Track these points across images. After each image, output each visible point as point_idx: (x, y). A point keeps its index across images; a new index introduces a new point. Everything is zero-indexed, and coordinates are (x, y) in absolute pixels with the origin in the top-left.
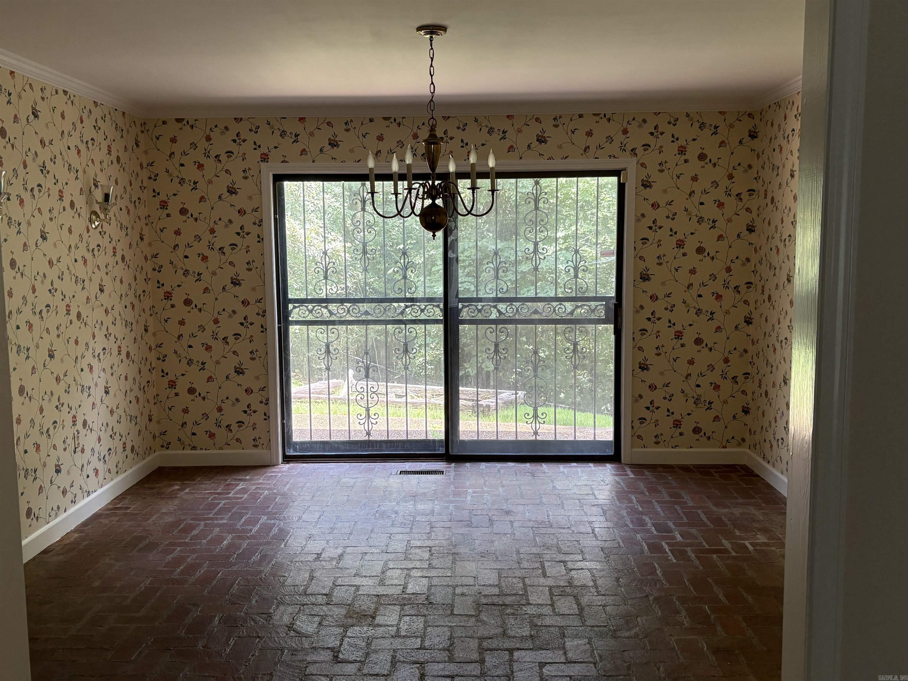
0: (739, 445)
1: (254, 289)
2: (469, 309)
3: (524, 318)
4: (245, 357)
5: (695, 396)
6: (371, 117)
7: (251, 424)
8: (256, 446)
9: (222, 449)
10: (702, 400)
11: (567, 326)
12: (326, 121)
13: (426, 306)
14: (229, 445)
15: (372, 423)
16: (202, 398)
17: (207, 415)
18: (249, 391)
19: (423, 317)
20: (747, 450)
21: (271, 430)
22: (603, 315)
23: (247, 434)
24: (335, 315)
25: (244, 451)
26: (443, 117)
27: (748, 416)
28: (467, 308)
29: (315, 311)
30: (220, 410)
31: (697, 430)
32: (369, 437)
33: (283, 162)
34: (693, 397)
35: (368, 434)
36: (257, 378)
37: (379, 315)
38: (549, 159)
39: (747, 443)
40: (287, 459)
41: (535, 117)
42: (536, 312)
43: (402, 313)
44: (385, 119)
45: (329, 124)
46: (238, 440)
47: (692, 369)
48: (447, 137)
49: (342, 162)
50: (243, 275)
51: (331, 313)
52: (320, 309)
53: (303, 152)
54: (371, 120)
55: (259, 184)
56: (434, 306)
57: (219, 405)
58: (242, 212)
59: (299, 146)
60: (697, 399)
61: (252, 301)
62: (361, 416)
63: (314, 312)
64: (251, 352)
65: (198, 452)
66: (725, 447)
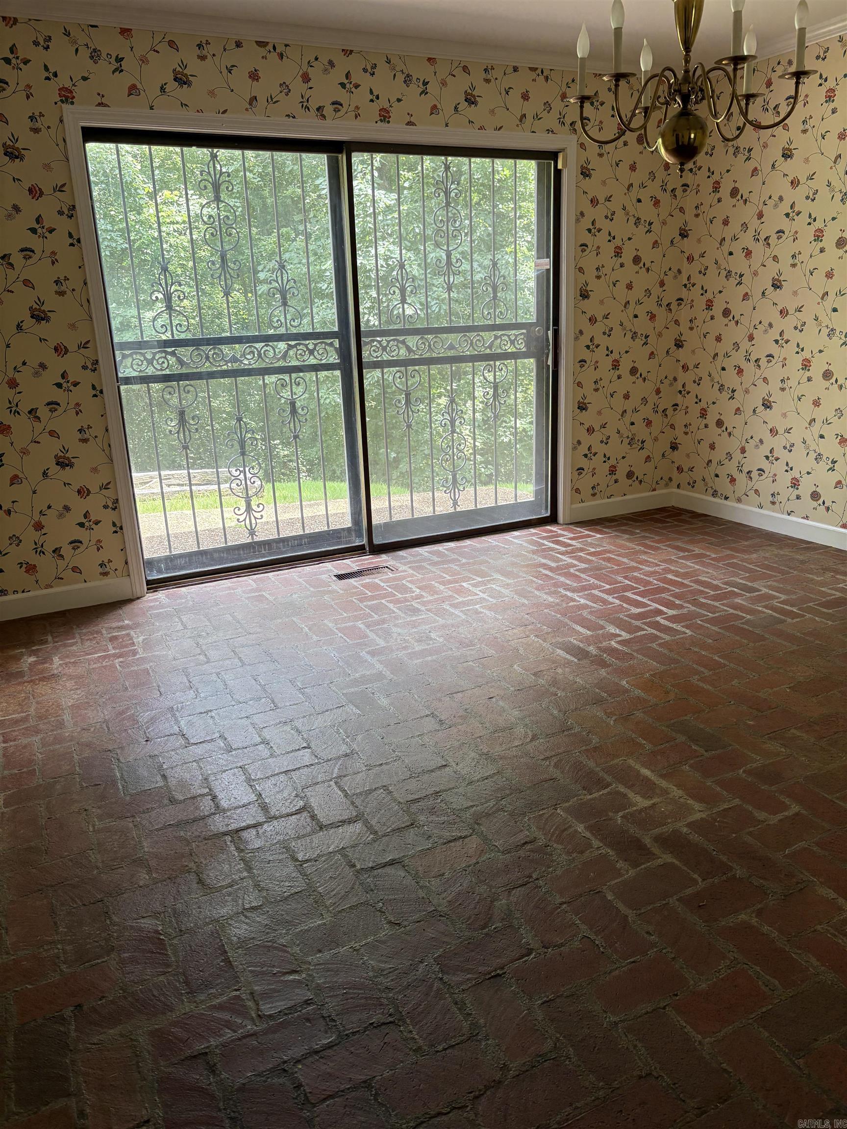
0: (667, 485)
1: (73, 326)
4: (70, 439)
5: (630, 436)
6: (237, 38)
7: (93, 542)
8: (105, 574)
9: (52, 587)
10: (636, 439)
12: (167, 39)
13: (316, 345)
14: (62, 579)
15: (255, 518)
16: (5, 511)
17: (18, 538)
18: (83, 492)
19: (313, 361)
20: (676, 490)
21: (127, 546)
22: (523, 347)
23: (88, 559)
25: (88, 584)
26: (343, 50)
27: (676, 452)
29: (157, 360)
30: (39, 526)
31: (630, 475)
32: (253, 538)
33: (100, 104)
34: (628, 437)
35: (252, 533)
36: (95, 470)
37: (252, 362)
38: (481, 128)
39: (675, 483)
40: (154, 585)
41: (462, 65)
43: (285, 356)
44: (262, 44)
45: (171, 44)
46: (75, 569)
47: (629, 405)
48: (351, 83)
49: (198, 111)
50: (51, 302)
51: (181, 362)
52: (165, 358)
53: (133, 90)
54: (238, 44)
55: (61, 143)
56: (326, 344)
57: (37, 520)
58: (35, 192)
59: (125, 79)
60: (632, 439)
61: (72, 347)
62: (239, 509)
63: (155, 362)
64: (80, 431)
65: (11, 597)
66: (654, 490)
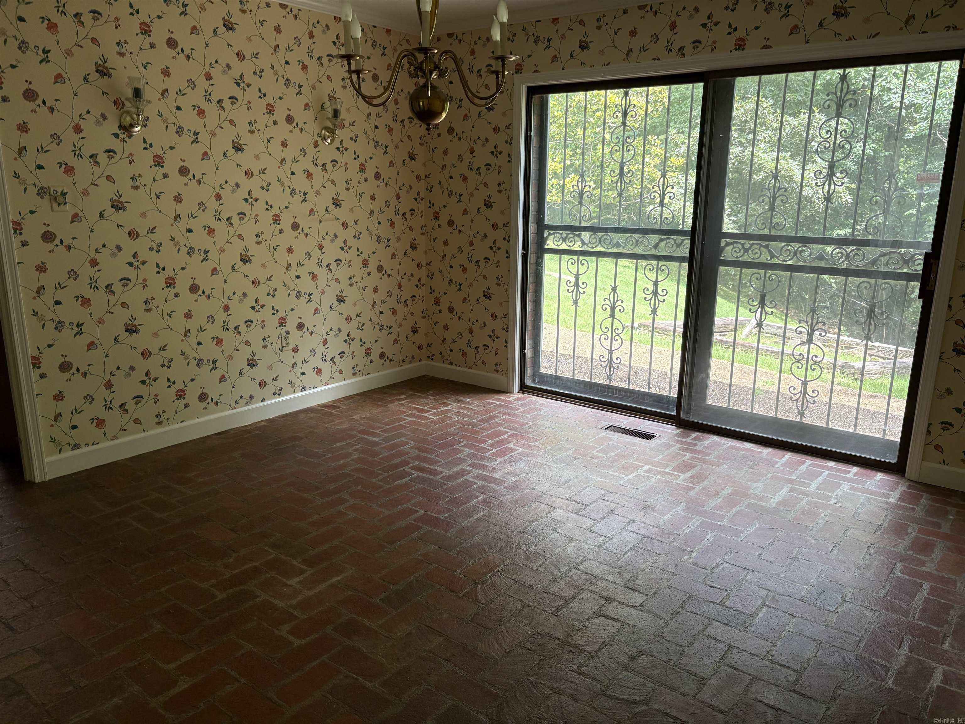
2: (734, 247)
3: (803, 264)
11: (862, 279)
24: (587, 245)
28: (731, 247)
42: (821, 257)
